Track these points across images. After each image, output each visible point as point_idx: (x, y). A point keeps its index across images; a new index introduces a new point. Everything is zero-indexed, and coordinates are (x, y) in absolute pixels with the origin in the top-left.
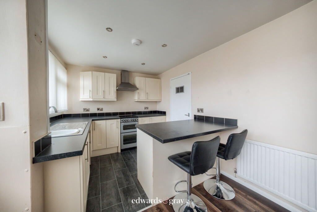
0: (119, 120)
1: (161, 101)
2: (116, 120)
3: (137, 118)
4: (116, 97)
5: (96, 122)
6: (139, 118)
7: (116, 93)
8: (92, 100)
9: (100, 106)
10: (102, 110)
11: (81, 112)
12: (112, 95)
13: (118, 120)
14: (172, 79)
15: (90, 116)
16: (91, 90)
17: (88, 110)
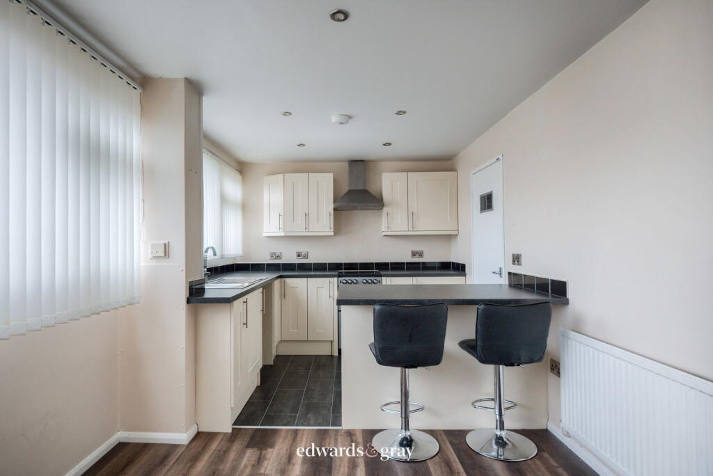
0: (336, 279)
1: (455, 233)
2: (328, 279)
3: (378, 279)
4: (332, 226)
5: (288, 280)
6: (384, 278)
7: (332, 217)
8: (283, 234)
9: (303, 248)
10: (306, 256)
11: (265, 259)
12: (324, 223)
13: (331, 279)
14: (474, 172)
15: (283, 270)
16: (282, 214)
17: (279, 257)
